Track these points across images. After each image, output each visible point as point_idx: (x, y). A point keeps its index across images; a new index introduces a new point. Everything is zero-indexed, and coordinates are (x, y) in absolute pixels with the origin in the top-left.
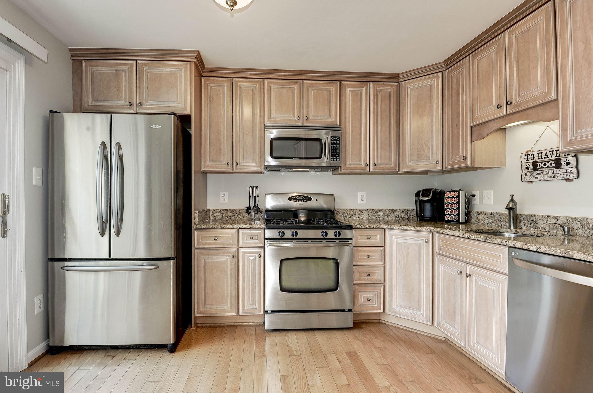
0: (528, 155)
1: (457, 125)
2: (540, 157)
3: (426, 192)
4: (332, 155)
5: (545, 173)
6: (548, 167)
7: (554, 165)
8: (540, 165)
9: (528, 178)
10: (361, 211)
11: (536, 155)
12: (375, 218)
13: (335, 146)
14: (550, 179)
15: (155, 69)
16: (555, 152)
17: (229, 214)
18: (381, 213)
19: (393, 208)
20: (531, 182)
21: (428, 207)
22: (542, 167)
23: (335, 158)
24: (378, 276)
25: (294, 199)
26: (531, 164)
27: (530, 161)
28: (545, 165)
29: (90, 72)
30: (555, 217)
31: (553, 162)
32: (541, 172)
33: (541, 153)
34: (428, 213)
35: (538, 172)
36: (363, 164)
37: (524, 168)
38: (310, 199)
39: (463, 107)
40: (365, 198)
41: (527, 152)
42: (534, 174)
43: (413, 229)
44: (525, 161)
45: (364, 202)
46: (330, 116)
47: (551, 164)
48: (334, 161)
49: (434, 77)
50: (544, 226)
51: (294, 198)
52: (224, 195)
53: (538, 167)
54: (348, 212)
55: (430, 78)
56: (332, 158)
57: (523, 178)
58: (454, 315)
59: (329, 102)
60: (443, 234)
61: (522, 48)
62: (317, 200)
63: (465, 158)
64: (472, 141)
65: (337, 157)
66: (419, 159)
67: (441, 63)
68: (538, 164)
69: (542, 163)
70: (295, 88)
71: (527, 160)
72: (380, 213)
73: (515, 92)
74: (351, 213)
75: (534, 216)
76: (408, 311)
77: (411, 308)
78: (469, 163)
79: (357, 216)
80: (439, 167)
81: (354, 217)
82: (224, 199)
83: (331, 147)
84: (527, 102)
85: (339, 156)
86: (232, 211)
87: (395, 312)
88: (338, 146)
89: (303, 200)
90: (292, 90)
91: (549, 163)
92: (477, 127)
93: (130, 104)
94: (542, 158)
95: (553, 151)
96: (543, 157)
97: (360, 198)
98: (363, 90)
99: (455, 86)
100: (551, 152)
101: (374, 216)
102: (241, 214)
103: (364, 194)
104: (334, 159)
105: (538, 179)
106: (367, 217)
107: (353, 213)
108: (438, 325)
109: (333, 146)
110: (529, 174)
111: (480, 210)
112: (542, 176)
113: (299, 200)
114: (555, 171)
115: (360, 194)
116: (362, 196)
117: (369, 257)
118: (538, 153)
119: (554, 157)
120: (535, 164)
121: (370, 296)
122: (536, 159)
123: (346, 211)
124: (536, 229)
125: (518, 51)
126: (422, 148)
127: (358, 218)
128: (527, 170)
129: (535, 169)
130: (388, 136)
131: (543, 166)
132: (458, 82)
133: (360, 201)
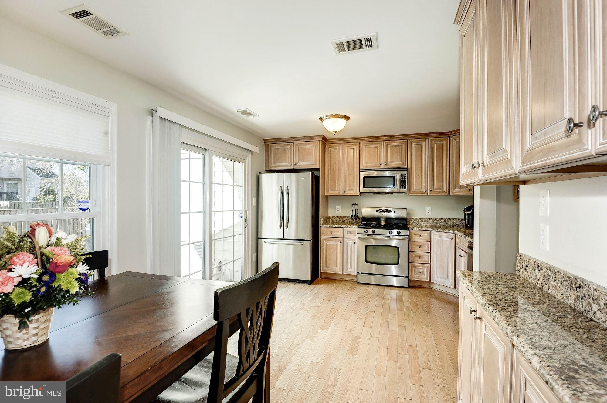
4: (401, 186)
10: (427, 220)
13: (403, 180)
15: (302, 146)
17: (341, 219)
18: (442, 221)
19: (450, 218)
23: (403, 187)
24: (427, 259)
25: (380, 211)
29: (273, 150)
36: (423, 190)
38: (390, 211)
40: (430, 211)
43: (445, 231)
45: (430, 213)
46: (401, 162)
51: (380, 210)
52: (338, 208)
54: (417, 220)
62: (395, 212)
65: (404, 186)
70: (379, 146)
74: (419, 221)
76: (442, 280)
77: (444, 278)
79: (424, 222)
81: (422, 223)
82: (338, 211)
85: (406, 186)
86: (343, 218)
87: (436, 281)
88: (405, 180)
89: (386, 212)
90: (377, 147)
93: (291, 165)
97: (426, 211)
98: (423, 144)
101: (437, 223)
102: (348, 219)
103: (430, 208)
104: (402, 188)
106: (431, 224)
107: (421, 221)
109: (402, 180)
113: (383, 212)
115: (427, 208)
116: (428, 210)
117: (420, 247)
121: (421, 270)
123: (416, 219)
127: (425, 224)
133: (426, 213)
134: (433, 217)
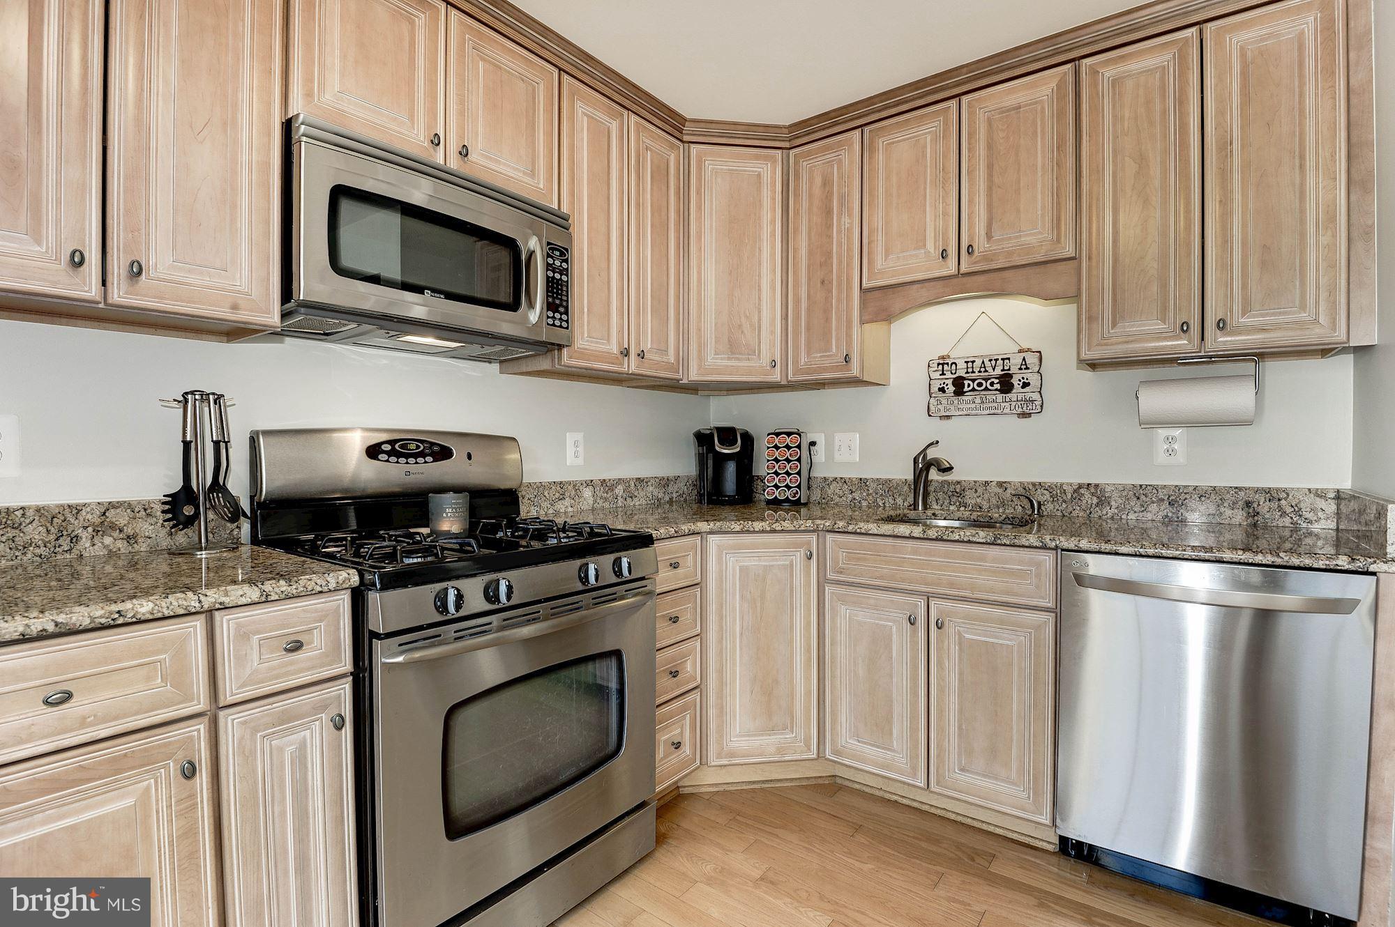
0: (943, 363)
1: (823, 282)
2: (970, 370)
3: (727, 434)
4: (547, 307)
5: (978, 400)
6: (986, 389)
7: (998, 386)
8: (969, 386)
9: (942, 409)
10: (576, 486)
11: (961, 365)
12: (607, 505)
13: (557, 276)
14: (988, 412)
16: (1000, 362)
18: (619, 490)
19: (644, 476)
20: (948, 417)
21: (731, 468)
22: (973, 390)
23: (557, 315)
24: (690, 668)
25: (389, 454)
26: (950, 382)
27: (948, 375)
28: (980, 385)
30: (1000, 484)
31: (997, 381)
32: (970, 398)
33: (973, 362)
34: (730, 485)
35: (964, 398)
36: (615, 349)
37: (935, 389)
38: (443, 453)
39: (840, 244)
40: (581, 449)
41: (943, 358)
42: (956, 402)
43: (777, 526)
44: (937, 375)
45: (580, 461)
46: (532, 174)
47: (992, 384)
48: (554, 325)
49: (766, 158)
50: (978, 500)
51: (387, 447)
53: (966, 389)
54: (546, 494)
55: (757, 157)
56: (550, 314)
57: (932, 408)
58: (889, 721)
59: (532, 126)
60: (855, 533)
61: (1001, 141)
62: (469, 457)
63: (847, 359)
64: (862, 323)
65: (561, 314)
66: (733, 353)
67: (785, 127)
68: (966, 382)
69: (973, 381)
71: (943, 374)
72: (617, 491)
73: (980, 229)
74: (554, 493)
75: (958, 483)
77: (772, 730)
78: (855, 371)
79: (567, 502)
80: (776, 376)
81: (561, 506)
83: (548, 277)
84: (1010, 254)
85: (566, 313)
86: (56, 517)
87: (732, 755)
88: (564, 278)
89: (422, 454)
91: (989, 381)
92: (877, 294)
94: (973, 372)
95: (996, 360)
96: (976, 370)
97: (570, 448)
98: (614, 127)
99: (817, 191)
100: (993, 362)
101: (606, 499)
103: (579, 436)
104: (553, 317)
105: (965, 413)
106: (591, 502)
107: (557, 495)
108: (836, 752)
109: (551, 274)
110: (944, 402)
111: (830, 475)
112: (974, 406)
113: (407, 456)
114: (1000, 397)
115: (570, 438)
116: (576, 444)
117: (675, 620)
118: (967, 362)
119: (998, 371)
120: (959, 383)
122: (961, 373)
123: (541, 486)
124: (962, 509)
125: (990, 147)
126: (740, 326)
127: (570, 509)
128: (940, 394)
129: (959, 391)
130: (665, 278)
131: (976, 388)
132: (827, 183)
133: (571, 459)
134: (597, 476)
